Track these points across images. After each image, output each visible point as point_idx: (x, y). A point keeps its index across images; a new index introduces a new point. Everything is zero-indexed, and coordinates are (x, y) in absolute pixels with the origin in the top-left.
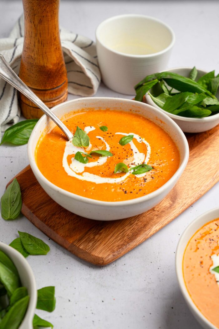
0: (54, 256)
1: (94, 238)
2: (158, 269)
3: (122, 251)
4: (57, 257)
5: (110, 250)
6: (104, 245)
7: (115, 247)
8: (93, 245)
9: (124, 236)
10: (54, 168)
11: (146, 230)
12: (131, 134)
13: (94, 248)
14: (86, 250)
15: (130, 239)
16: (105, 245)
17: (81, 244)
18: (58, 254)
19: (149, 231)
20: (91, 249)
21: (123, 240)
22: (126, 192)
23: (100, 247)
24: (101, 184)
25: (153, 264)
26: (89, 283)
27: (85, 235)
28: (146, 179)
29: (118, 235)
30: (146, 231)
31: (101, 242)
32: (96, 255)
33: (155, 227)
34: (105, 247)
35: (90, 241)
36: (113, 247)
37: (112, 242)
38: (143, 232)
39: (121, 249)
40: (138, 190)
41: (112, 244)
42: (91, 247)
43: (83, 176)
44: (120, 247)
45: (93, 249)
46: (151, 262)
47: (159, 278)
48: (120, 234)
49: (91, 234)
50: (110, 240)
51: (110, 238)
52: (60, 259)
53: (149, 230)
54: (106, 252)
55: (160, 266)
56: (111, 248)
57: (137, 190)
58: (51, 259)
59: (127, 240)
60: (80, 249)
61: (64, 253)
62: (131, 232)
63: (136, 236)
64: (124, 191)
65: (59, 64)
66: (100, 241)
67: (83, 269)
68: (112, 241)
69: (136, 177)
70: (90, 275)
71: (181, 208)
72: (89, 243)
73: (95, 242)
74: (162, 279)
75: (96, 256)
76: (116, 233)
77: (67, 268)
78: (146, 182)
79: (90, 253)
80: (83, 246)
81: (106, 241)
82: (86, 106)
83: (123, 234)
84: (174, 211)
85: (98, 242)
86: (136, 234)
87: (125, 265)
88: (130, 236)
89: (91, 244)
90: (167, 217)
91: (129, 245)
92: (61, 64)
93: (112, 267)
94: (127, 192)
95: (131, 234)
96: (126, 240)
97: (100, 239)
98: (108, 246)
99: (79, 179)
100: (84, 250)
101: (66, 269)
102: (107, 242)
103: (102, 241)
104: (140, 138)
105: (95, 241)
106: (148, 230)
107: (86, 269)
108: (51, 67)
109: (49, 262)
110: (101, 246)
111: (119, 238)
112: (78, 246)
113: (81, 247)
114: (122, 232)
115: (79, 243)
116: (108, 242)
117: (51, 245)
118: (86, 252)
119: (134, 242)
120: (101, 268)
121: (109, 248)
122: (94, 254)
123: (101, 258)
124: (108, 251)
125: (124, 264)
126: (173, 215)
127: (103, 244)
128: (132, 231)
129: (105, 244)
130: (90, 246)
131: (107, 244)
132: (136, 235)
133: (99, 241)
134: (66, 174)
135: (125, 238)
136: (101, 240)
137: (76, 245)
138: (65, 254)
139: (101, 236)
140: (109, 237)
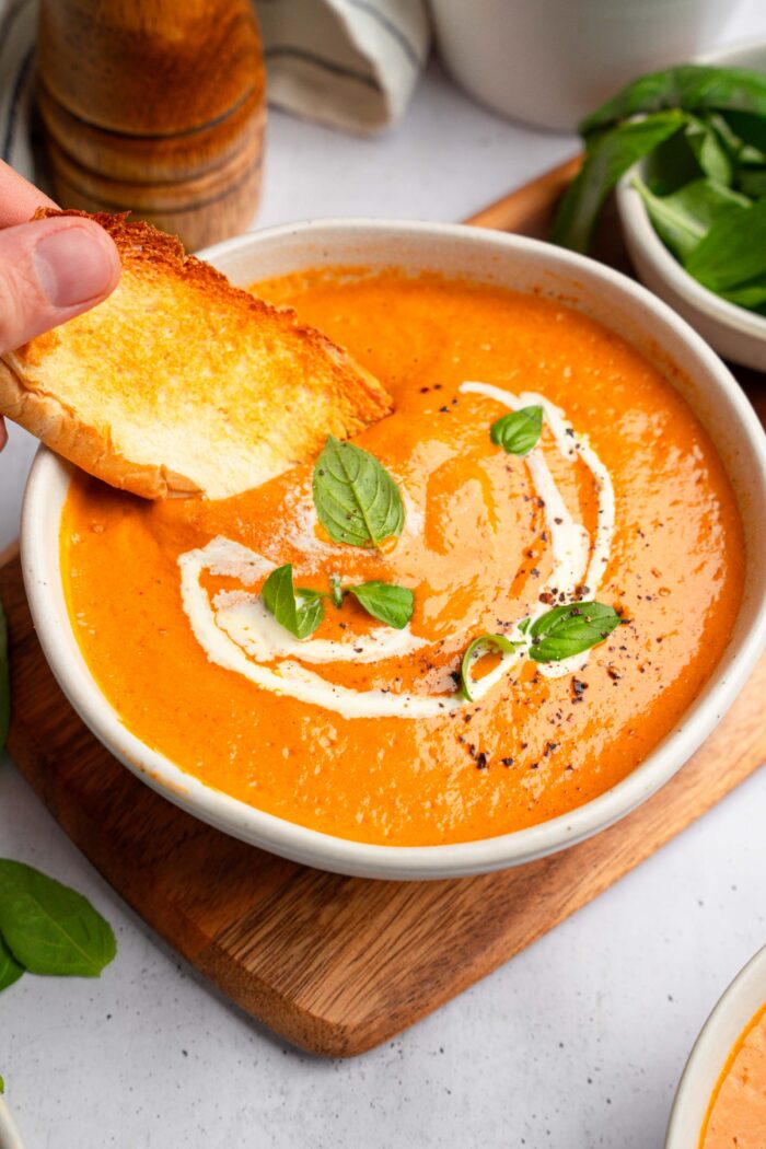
0: (132, 982)
1: (315, 918)
2: (590, 1081)
3: (433, 995)
4: (145, 987)
5: (379, 986)
6: (356, 960)
7: (404, 972)
8: (308, 956)
9: (451, 917)
10: (145, 613)
11: (556, 886)
12: (530, 400)
13: (310, 976)
14: (272, 982)
15: (476, 936)
16: (359, 963)
17: (251, 951)
18: (154, 975)
19: (565, 895)
20: (294, 980)
21: (444, 936)
22: (481, 761)
23: (338, 971)
24: (364, 721)
25: (569, 1056)
26: (274, 1138)
27: (275, 902)
28: (584, 686)
29: (423, 912)
30: (550, 894)
31: (345, 944)
32: (315, 1012)
33: (593, 873)
34: (359, 971)
35: (295, 935)
36: (396, 972)
37: (390, 948)
38: (539, 900)
39: (428, 986)
40: (541, 746)
41: (391, 959)
42: (297, 965)
43: (280, 675)
44: (426, 974)
45: (306, 981)
46: (561, 1045)
47: (588, 1132)
48: (432, 903)
49: (305, 897)
50: (385, 937)
51: (387, 925)
52: (159, 1004)
53: (569, 888)
54: (362, 1000)
55: (597, 1069)
56: (388, 978)
57: (535, 749)
58: (117, 1003)
59: (461, 941)
60: (249, 974)
61: (179, 967)
62: (483, 899)
63: (506, 921)
64: (476, 752)
65: (216, 19)
66: (341, 936)
67: (256, 1064)
68: (395, 942)
69: (537, 673)
70: (282, 1093)
71: (721, 779)
72: (288, 944)
73: (315, 942)
74: (601, 1140)
75: (314, 1018)
76: (417, 900)
77: (185, 1053)
78: (580, 699)
79: (290, 998)
80: (262, 956)
81: (368, 937)
82: (329, 260)
83: (446, 906)
84: (689, 795)
85: (329, 941)
86: (506, 906)
87: (442, 1051)
88: (477, 918)
89: (297, 950)
90: (655, 825)
91: (467, 966)
92: (227, 19)
93: (386, 1059)
94: (488, 759)
95: (482, 908)
96: (455, 938)
97: (341, 930)
98: (371, 968)
99: (262, 687)
100: (263, 982)
101: (181, 1055)
102: (370, 945)
103: (350, 940)
104: (570, 432)
105: (318, 934)
106: (560, 890)
107: (268, 1060)
108: (176, 35)
109: (109, 1017)
110: (343, 966)
111: (427, 926)
112: (236, 958)
113: (251, 966)
114: (441, 897)
115: (247, 942)
116: (375, 948)
117: (124, 926)
118: (273, 991)
119: (493, 949)
120: (337, 1062)
121: (379, 977)
122: (305, 1007)
123: (338, 1026)
124: (370, 994)
125: (438, 1051)
126: (685, 811)
127: (354, 954)
128: (490, 891)
129: (361, 955)
130: (292, 962)
131: (368, 955)
132: (506, 914)
133: (335, 935)
134: (202, 653)
135: (454, 929)
136: (345, 931)
137: (231, 952)
138: (183, 976)
139: (346, 914)
140: (384, 917)
